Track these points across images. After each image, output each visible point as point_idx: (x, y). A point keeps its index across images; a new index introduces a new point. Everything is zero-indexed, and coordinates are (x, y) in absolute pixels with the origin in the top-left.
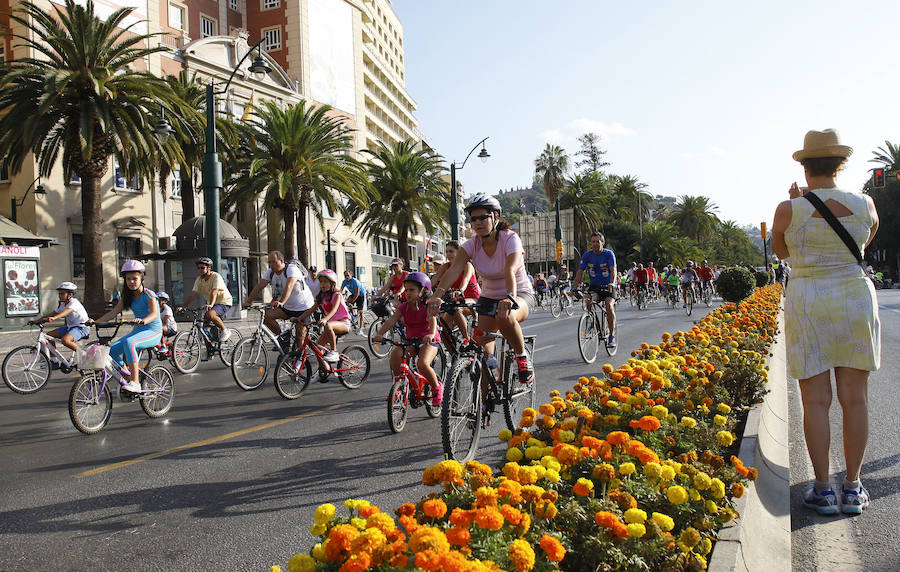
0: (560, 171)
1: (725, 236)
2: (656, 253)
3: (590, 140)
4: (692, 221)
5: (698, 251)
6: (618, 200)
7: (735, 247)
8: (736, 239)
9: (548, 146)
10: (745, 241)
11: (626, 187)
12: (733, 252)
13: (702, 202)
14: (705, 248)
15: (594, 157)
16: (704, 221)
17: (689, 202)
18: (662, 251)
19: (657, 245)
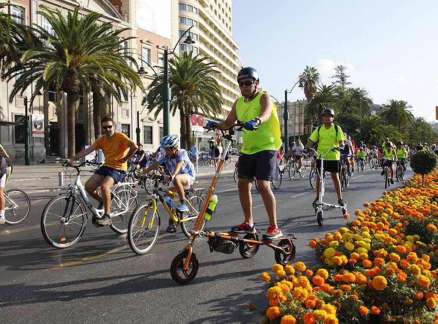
0: (314, 83)
1: (417, 126)
2: (370, 134)
3: (341, 69)
4: (396, 115)
5: (398, 134)
6: (351, 102)
7: (422, 133)
8: (424, 128)
9: (308, 67)
10: (429, 129)
11: (357, 95)
12: (421, 135)
13: (403, 104)
14: (403, 132)
15: (343, 79)
16: (403, 116)
17: (394, 103)
18: (373, 133)
19: (370, 129)
